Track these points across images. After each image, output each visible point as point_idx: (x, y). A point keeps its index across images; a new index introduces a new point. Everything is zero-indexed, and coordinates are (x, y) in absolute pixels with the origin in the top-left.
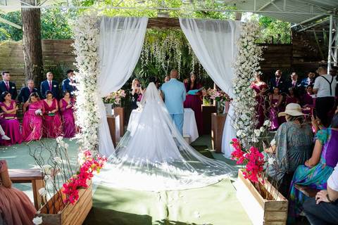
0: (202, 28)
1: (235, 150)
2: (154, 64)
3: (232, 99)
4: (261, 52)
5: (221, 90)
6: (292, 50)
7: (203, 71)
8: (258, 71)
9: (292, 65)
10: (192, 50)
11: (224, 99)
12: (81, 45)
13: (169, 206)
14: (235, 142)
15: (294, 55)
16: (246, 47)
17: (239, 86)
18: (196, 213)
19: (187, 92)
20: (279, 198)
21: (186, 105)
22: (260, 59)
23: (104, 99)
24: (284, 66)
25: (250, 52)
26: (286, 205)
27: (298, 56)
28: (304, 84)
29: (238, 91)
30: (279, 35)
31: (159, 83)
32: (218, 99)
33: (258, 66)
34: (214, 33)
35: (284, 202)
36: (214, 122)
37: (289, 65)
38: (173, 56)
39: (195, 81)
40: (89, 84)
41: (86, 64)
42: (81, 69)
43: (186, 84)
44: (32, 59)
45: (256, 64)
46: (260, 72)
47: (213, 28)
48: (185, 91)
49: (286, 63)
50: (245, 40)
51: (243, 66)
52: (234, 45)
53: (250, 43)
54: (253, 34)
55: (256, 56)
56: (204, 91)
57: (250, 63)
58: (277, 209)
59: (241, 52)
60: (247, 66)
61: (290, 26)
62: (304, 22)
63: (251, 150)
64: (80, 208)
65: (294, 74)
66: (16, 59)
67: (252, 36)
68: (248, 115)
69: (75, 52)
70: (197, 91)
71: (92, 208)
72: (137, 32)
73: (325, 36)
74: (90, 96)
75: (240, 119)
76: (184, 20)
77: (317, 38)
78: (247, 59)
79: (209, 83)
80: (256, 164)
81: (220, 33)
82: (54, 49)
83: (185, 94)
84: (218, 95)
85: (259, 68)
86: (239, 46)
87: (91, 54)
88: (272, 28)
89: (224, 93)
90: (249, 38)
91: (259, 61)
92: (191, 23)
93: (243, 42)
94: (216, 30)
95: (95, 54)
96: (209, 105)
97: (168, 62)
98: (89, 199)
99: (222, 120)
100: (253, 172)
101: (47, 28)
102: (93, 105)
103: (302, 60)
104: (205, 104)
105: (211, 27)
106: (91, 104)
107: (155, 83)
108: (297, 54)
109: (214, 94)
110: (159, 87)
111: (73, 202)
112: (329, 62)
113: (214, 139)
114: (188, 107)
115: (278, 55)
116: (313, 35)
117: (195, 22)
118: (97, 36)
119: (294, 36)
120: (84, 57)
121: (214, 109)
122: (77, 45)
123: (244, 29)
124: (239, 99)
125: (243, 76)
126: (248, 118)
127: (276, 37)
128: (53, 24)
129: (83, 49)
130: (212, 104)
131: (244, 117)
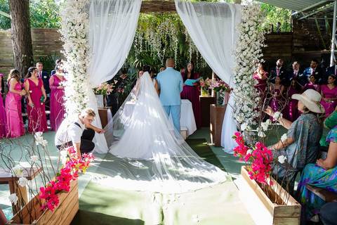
0: (200, 12)
1: (237, 145)
2: (149, 53)
3: (232, 89)
4: (264, 38)
5: (220, 79)
6: (293, 38)
7: (201, 60)
8: (260, 59)
9: (293, 55)
10: (189, 37)
11: (224, 89)
12: (69, 31)
13: (164, 208)
14: (238, 137)
15: (295, 45)
16: (247, 33)
17: (240, 74)
18: (194, 216)
19: (184, 82)
20: (290, 202)
21: (183, 96)
22: (262, 45)
23: (95, 90)
24: (284, 55)
25: (253, 37)
26: (299, 210)
27: (299, 45)
28: (306, 73)
29: (239, 80)
30: (279, 23)
31: (154, 73)
32: (217, 89)
33: (260, 53)
34: (212, 17)
35: (296, 207)
36: (213, 114)
37: (289, 55)
38: (169, 45)
39: (192, 71)
40: (78, 74)
41: (74, 52)
42: (69, 57)
43: (182, 74)
44: (21, 49)
45: (258, 51)
46: (262, 60)
47: (212, 12)
48: (182, 81)
49: (286, 53)
50: (246, 25)
51: (245, 53)
52: (235, 30)
53: (252, 28)
54: (255, 18)
55: (258, 43)
56: (202, 82)
57: (252, 50)
58: (288, 215)
59: (242, 38)
60: (248, 53)
61: (290, 14)
62: (305, 9)
63: (258, 146)
64: (63, 213)
65: (295, 63)
66: (5, 48)
67: (254, 21)
68: (249, 106)
69: (62, 39)
70: (194, 81)
71: (79, 211)
72: (130, 17)
73: (327, 24)
74: (80, 87)
75: (241, 111)
76: (180, 4)
77: (318, 27)
78: (249, 46)
79: (208, 72)
80: (264, 163)
81: (220, 18)
82: (44, 38)
83: (182, 85)
84: (217, 84)
85: (262, 55)
86: (239, 32)
87: (80, 40)
88: (272, 16)
89: (224, 83)
90: (251, 23)
91: (262, 48)
92: (188, 6)
93: (245, 27)
94: (215, 14)
95: (84, 41)
96: (206, 96)
97: (164, 50)
98: (75, 201)
99: (221, 111)
100: (261, 172)
101: (40, 18)
102: (83, 96)
103: (303, 50)
104: (203, 95)
105: (210, 11)
106: (81, 95)
107: (150, 73)
108: (298, 42)
109: (213, 83)
110: (153, 77)
111: (52, 208)
112: (332, 50)
113: (213, 133)
114: (185, 99)
115: (279, 45)
116: (314, 23)
117: (192, 5)
118: (86, 21)
119: (294, 24)
120: (72, 44)
121: (213, 100)
122: (64, 31)
123: (245, 12)
124: (239, 89)
125: (244, 64)
126: (250, 109)
127: (276, 25)
128: (47, 14)
129: (70, 35)
130: (211, 94)
131: (245, 108)
